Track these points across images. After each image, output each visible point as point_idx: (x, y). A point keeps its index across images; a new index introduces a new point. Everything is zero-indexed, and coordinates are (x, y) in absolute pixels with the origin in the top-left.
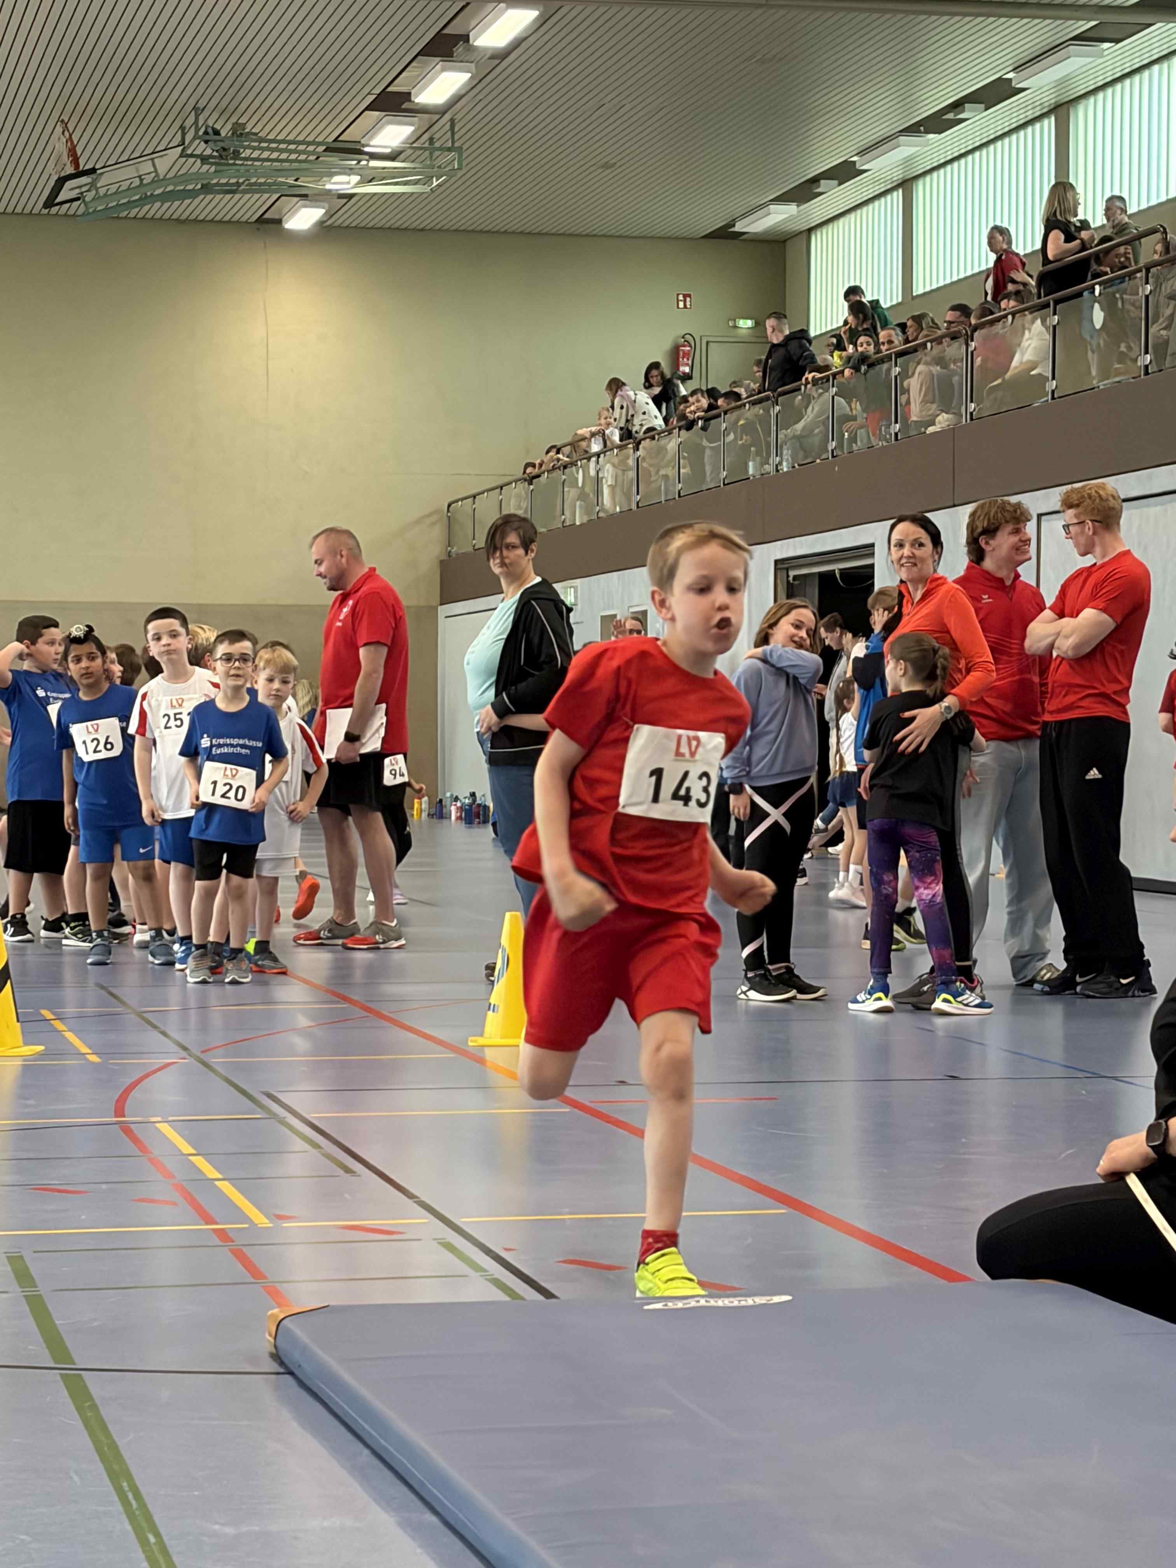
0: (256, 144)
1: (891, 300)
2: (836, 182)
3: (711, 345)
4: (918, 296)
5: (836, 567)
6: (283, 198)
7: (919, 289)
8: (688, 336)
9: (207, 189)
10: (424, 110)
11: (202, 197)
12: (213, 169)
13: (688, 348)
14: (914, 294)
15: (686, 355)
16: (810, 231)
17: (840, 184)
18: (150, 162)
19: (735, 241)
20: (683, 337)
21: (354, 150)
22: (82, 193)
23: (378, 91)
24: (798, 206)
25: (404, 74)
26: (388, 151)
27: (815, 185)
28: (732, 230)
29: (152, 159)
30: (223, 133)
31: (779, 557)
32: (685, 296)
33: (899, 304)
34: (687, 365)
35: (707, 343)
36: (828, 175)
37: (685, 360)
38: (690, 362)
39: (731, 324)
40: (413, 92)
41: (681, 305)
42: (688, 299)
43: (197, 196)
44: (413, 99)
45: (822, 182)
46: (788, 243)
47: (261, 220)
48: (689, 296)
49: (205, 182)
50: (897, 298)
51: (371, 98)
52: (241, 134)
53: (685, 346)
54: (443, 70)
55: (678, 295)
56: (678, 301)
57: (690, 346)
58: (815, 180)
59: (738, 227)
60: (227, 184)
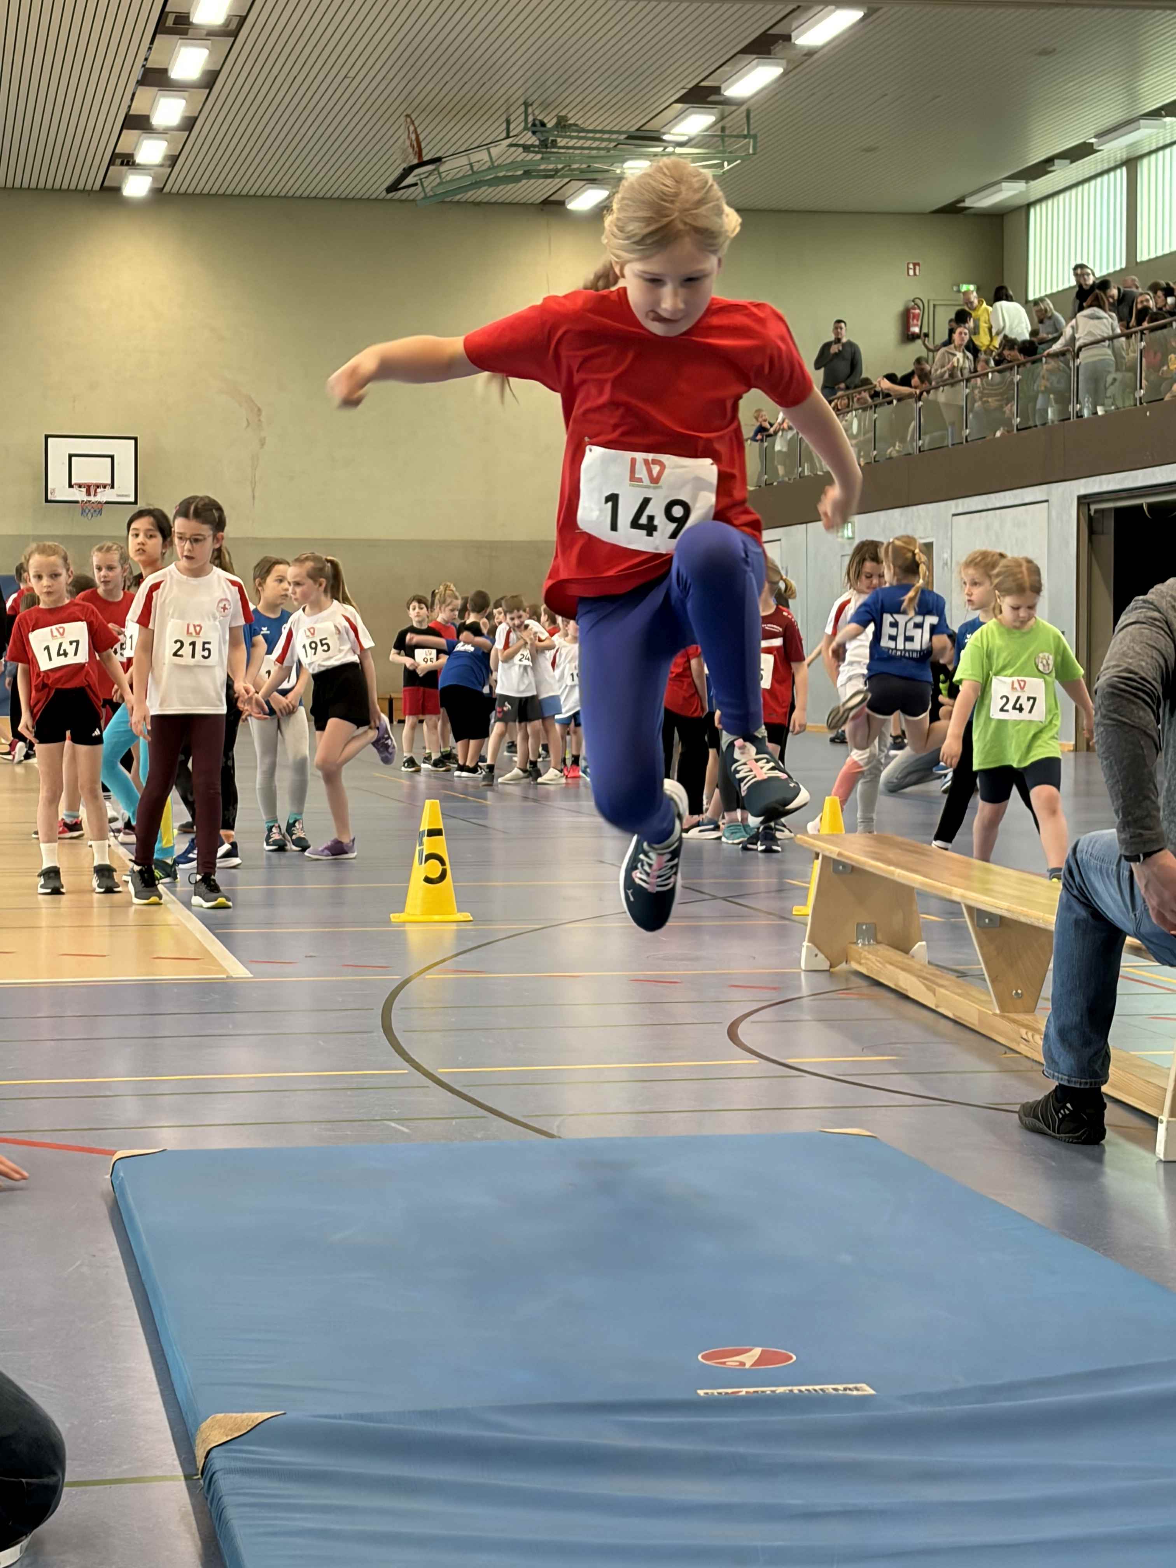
0: (575, 134)
1: (1114, 265)
2: (1068, 161)
3: (938, 309)
4: (1142, 263)
5: (1144, 501)
6: (572, 182)
7: (1143, 255)
8: (918, 301)
9: (527, 174)
10: (727, 102)
11: (524, 181)
12: (539, 156)
13: (917, 311)
14: (1139, 260)
15: (916, 317)
16: (1029, 205)
17: (1072, 162)
18: (486, 151)
19: (960, 215)
20: (913, 301)
21: (655, 138)
22: (421, 179)
23: (690, 86)
24: (1027, 183)
25: (721, 69)
26: (684, 139)
27: (1048, 165)
28: (962, 205)
29: (488, 149)
30: (549, 125)
31: (1083, 492)
32: (915, 265)
33: (1122, 270)
34: (917, 325)
35: (934, 306)
36: (1062, 156)
37: (915, 321)
38: (919, 323)
39: (955, 289)
40: (723, 87)
41: (911, 272)
42: (917, 268)
43: (520, 181)
44: (722, 92)
45: (1057, 162)
46: (1005, 217)
47: (546, 202)
48: (918, 264)
49: (526, 169)
50: (1121, 263)
51: (684, 91)
52: (565, 126)
53: (914, 309)
54: (758, 65)
55: (908, 264)
56: (908, 269)
57: (919, 308)
58: (1050, 161)
59: (968, 203)
60: (544, 170)
